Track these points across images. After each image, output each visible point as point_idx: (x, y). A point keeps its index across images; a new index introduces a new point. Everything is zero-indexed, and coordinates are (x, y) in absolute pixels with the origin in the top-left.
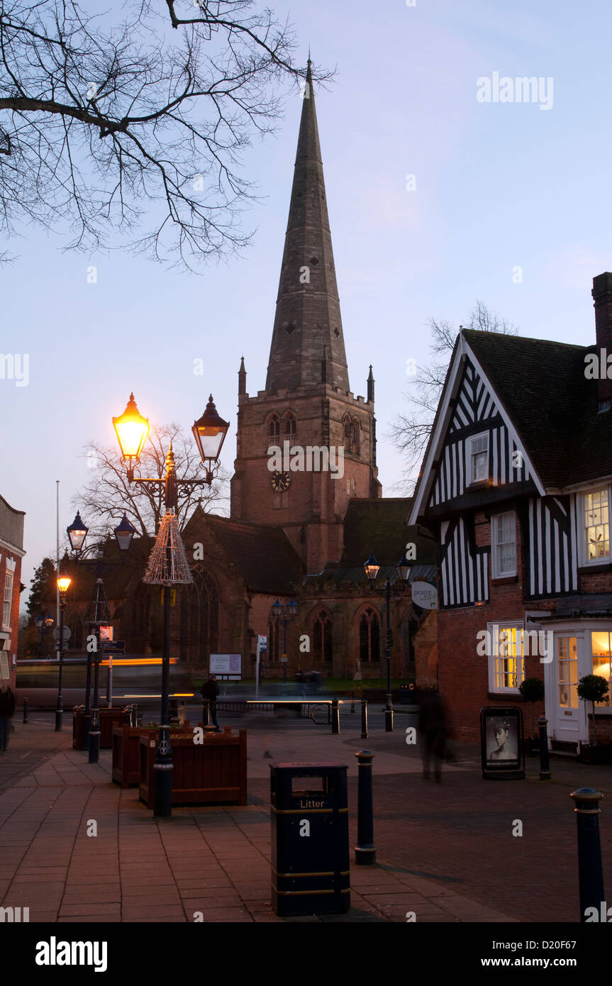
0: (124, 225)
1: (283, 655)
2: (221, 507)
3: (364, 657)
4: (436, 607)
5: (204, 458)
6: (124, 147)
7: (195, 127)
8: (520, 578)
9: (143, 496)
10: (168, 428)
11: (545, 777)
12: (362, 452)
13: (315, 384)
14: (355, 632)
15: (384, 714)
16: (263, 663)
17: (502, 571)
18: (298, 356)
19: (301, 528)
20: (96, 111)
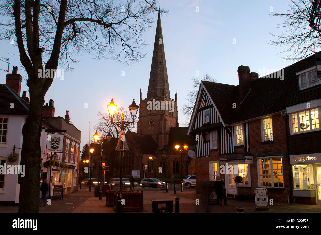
0: (110, 52)
1: (152, 171)
2: (135, 129)
3: (174, 171)
4: (195, 157)
5: (132, 116)
6: (111, 31)
7: (130, 26)
8: (218, 149)
9: (113, 127)
10: (120, 108)
11: (225, 204)
12: (174, 115)
13: (161, 96)
14: (172, 164)
15: (180, 187)
16: (146, 173)
17: (213, 147)
18: (156, 88)
19: (157, 135)
20: (103, 21)
